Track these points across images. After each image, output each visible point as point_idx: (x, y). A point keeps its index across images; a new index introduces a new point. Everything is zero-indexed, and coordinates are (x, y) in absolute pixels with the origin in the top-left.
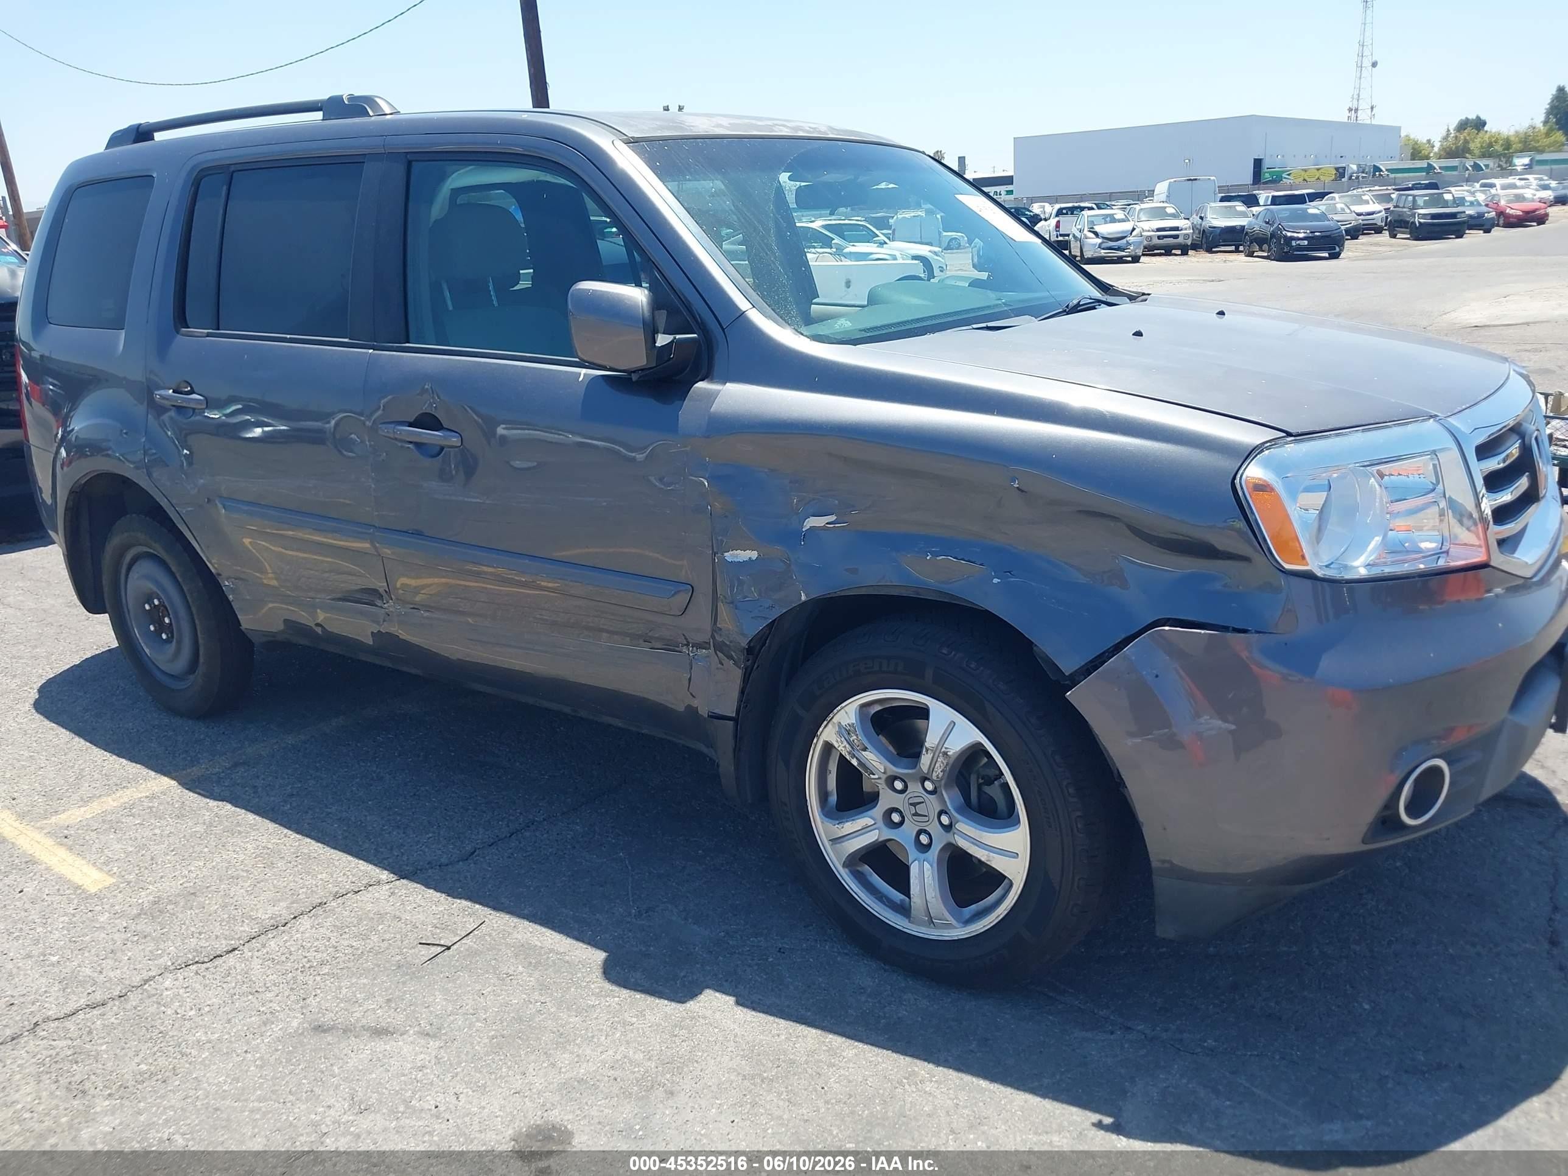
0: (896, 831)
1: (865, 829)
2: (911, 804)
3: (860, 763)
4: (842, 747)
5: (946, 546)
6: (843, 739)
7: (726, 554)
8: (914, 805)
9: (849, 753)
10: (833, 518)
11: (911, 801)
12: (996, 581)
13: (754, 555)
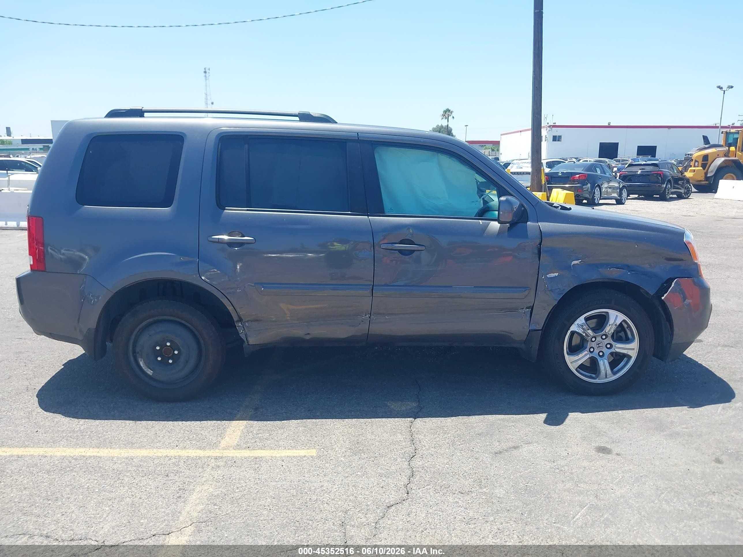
0: (593, 354)
1: (586, 355)
2: (597, 344)
3: (586, 334)
4: (580, 331)
5: (612, 266)
6: (580, 328)
7: (548, 275)
8: (598, 344)
9: (583, 332)
10: (580, 261)
11: (597, 343)
12: (629, 273)
13: (557, 274)
